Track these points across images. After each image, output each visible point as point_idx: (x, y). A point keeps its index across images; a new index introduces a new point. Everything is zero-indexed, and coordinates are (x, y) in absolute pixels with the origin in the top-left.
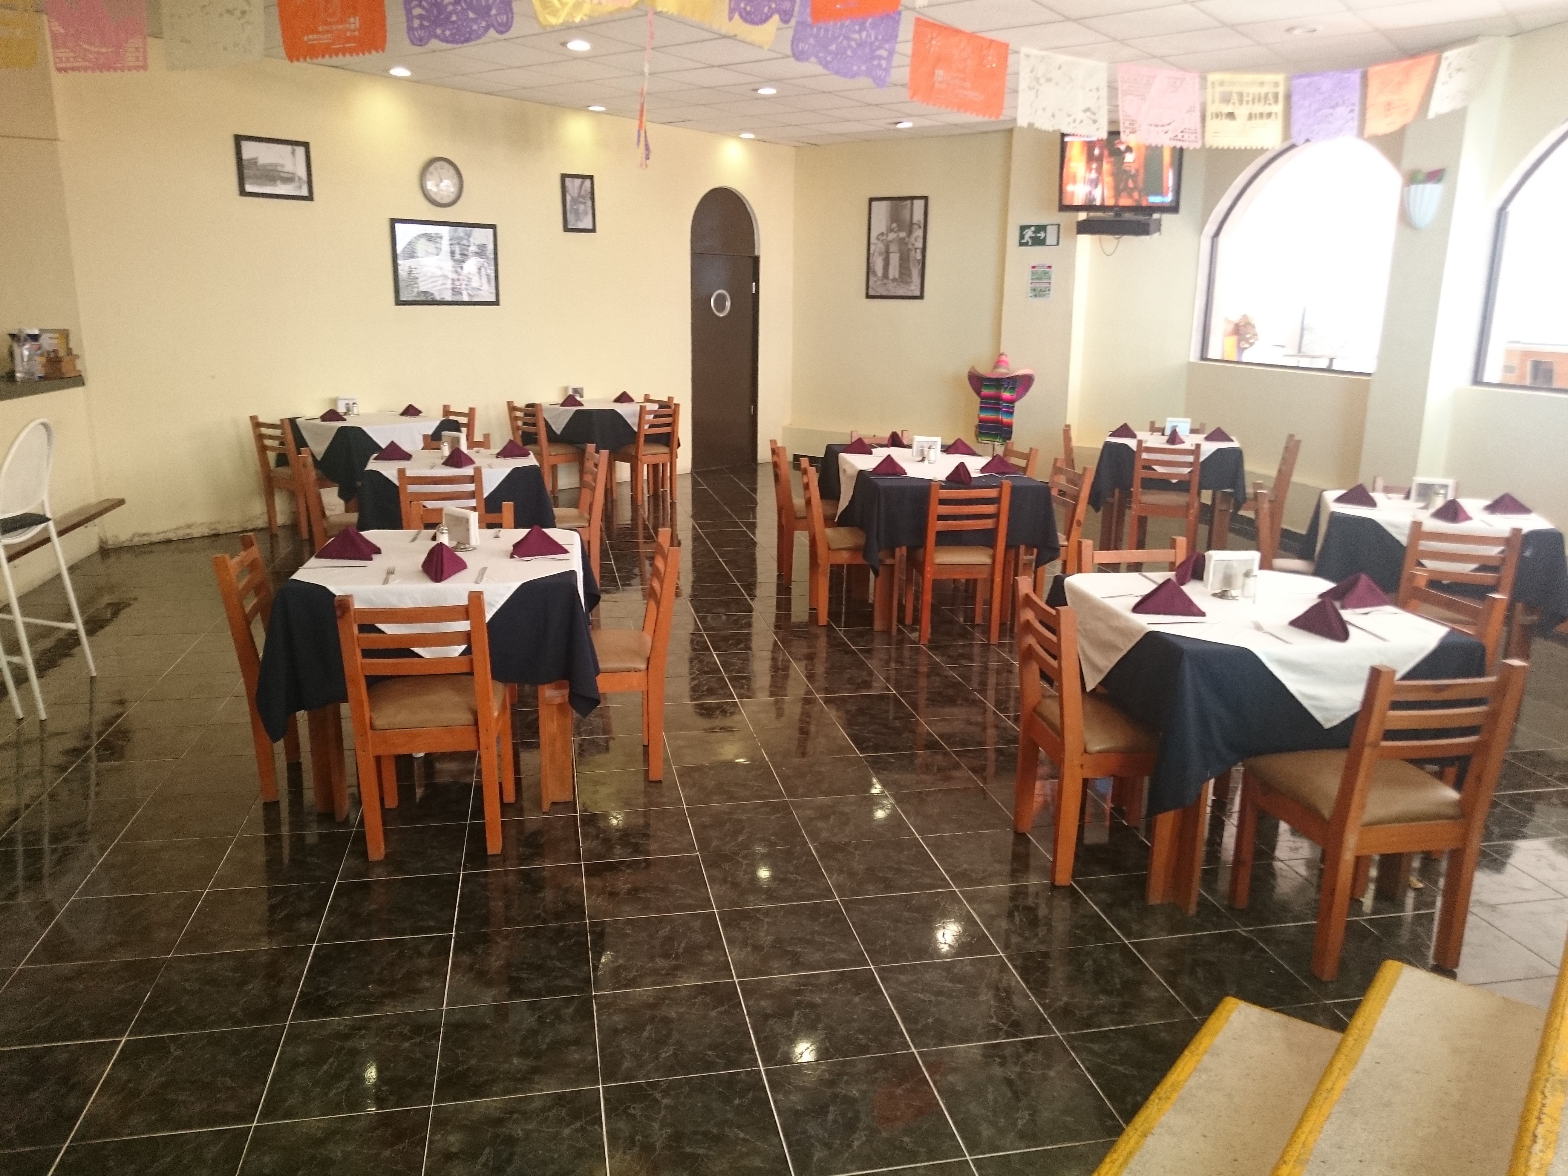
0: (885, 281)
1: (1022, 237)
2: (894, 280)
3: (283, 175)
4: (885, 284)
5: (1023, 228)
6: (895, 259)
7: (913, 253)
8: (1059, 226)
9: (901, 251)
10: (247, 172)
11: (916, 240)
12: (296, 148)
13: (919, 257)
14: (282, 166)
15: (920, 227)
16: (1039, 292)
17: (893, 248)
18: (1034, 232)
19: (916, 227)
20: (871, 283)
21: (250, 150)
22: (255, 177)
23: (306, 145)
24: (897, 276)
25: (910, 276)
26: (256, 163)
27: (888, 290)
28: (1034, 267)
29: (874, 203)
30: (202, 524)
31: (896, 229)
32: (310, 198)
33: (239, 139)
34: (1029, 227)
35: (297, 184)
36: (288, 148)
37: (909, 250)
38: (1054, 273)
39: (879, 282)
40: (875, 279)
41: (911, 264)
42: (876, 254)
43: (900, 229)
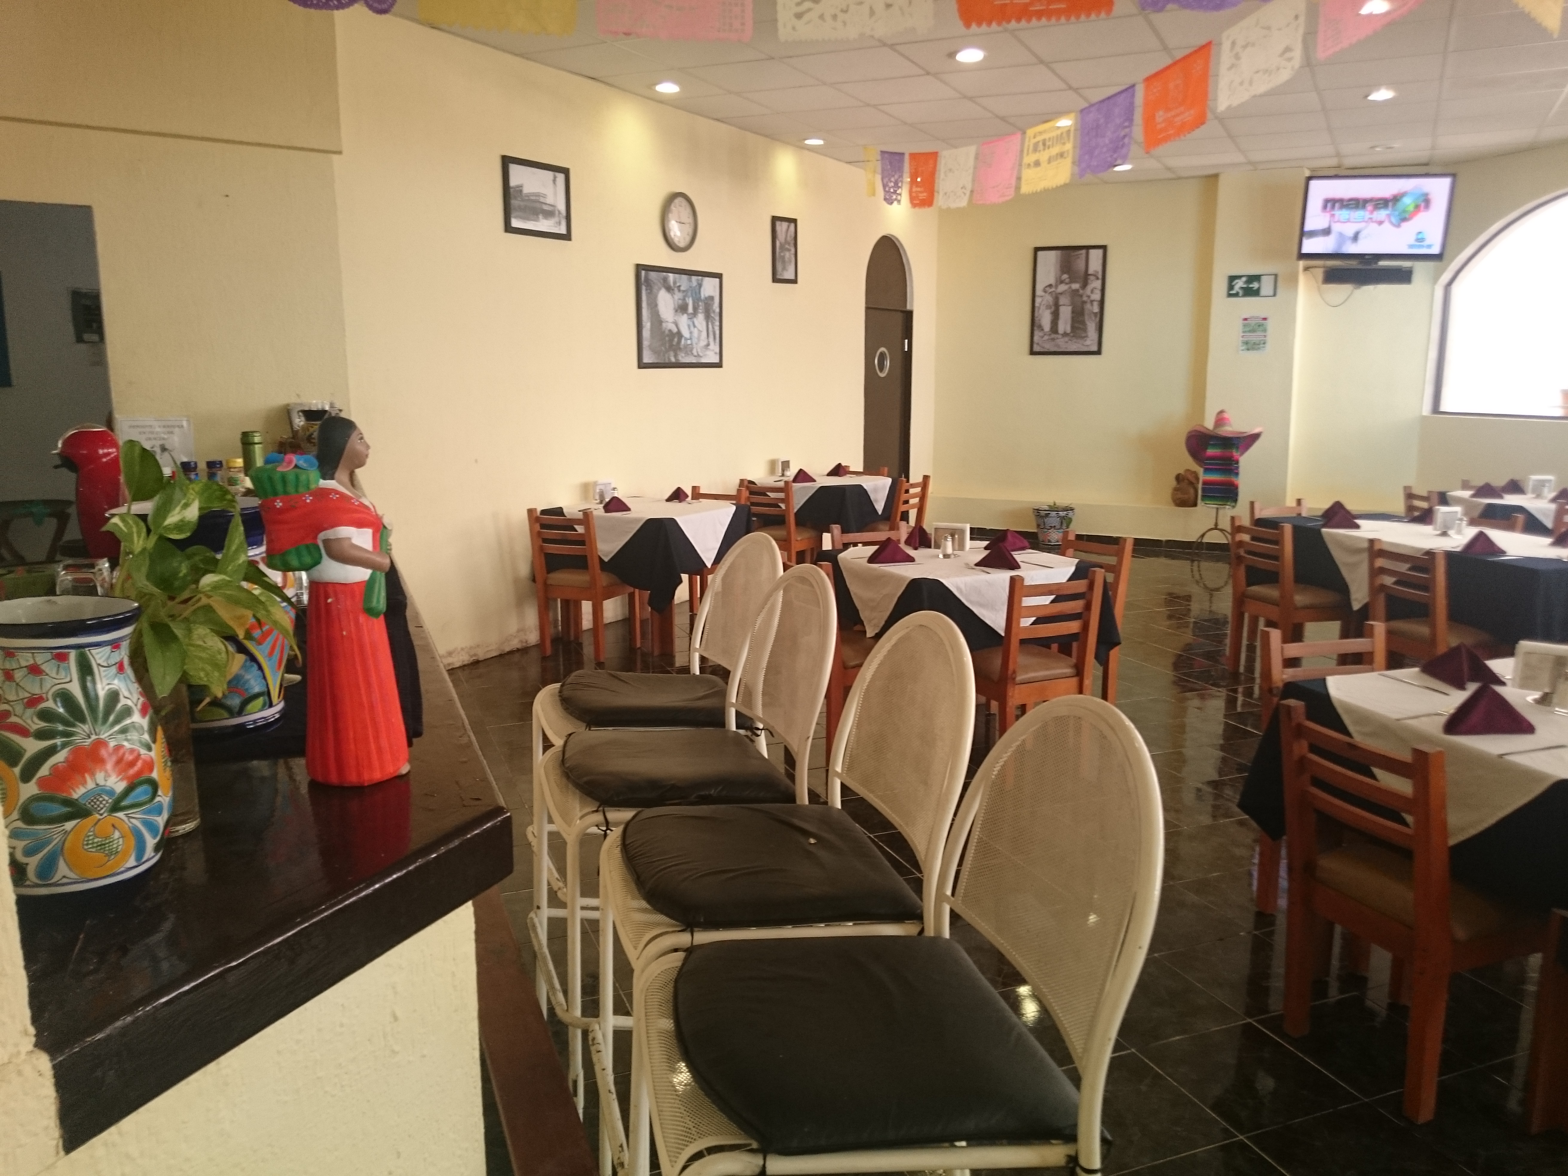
0: (1053, 336)
1: (1231, 287)
2: (1065, 334)
3: (545, 207)
4: (1053, 339)
5: (1232, 279)
6: (1066, 312)
7: (1088, 306)
8: (1276, 276)
9: (1073, 304)
10: (514, 203)
11: (1092, 292)
12: (558, 174)
13: (1096, 309)
14: (545, 196)
15: (1098, 278)
16: (1251, 346)
17: (1063, 300)
18: (1246, 282)
19: (1092, 278)
20: (1036, 338)
21: (518, 175)
22: (520, 209)
23: (566, 172)
24: (1069, 330)
25: (1085, 330)
26: (521, 191)
27: (1058, 346)
28: (1246, 319)
29: (1040, 253)
30: (462, 649)
31: (1067, 281)
32: (567, 237)
33: (507, 161)
34: (1239, 277)
35: (556, 219)
36: (550, 174)
37: (1084, 302)
38: (1270, 325)
39: (1046, 338)
40: (1041, 334)
41: (1086, 317)
42: (1043, 308)
43: (1072, 280)
